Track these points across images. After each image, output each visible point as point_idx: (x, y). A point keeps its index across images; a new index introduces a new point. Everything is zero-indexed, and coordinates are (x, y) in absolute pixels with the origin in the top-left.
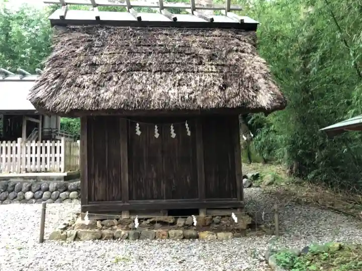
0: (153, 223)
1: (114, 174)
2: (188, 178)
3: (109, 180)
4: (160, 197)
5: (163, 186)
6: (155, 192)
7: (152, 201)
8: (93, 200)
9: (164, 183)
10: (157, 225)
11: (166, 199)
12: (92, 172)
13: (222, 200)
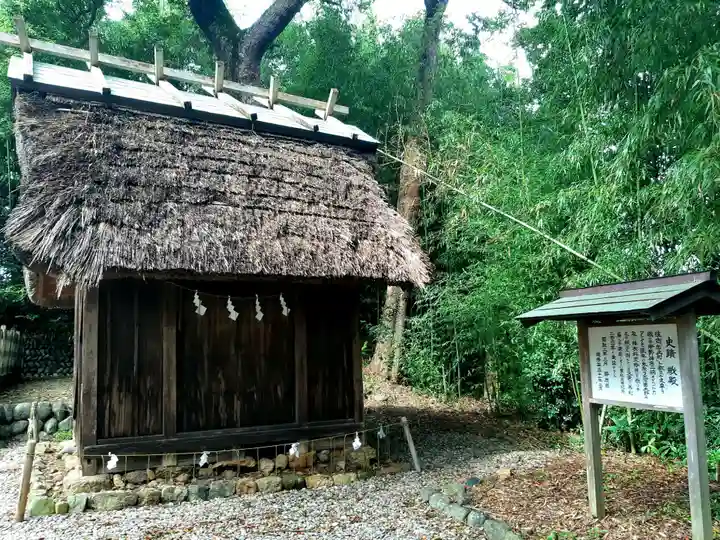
0: (221, 470)
1: (148, 385)
2: (279, 388)
3: (140, 397)
4: (231, 424)
5: (237, 405)
6: (223, 416)
7: (219, 432)
8: (107, 435)
9: (238, 399)
10: (229, 473)
11: (242, 426)
12: (107, 383)
13: (330, 423)
